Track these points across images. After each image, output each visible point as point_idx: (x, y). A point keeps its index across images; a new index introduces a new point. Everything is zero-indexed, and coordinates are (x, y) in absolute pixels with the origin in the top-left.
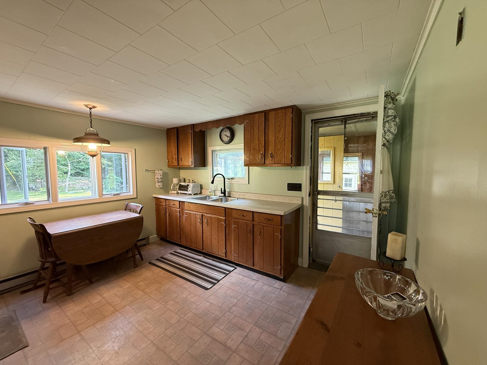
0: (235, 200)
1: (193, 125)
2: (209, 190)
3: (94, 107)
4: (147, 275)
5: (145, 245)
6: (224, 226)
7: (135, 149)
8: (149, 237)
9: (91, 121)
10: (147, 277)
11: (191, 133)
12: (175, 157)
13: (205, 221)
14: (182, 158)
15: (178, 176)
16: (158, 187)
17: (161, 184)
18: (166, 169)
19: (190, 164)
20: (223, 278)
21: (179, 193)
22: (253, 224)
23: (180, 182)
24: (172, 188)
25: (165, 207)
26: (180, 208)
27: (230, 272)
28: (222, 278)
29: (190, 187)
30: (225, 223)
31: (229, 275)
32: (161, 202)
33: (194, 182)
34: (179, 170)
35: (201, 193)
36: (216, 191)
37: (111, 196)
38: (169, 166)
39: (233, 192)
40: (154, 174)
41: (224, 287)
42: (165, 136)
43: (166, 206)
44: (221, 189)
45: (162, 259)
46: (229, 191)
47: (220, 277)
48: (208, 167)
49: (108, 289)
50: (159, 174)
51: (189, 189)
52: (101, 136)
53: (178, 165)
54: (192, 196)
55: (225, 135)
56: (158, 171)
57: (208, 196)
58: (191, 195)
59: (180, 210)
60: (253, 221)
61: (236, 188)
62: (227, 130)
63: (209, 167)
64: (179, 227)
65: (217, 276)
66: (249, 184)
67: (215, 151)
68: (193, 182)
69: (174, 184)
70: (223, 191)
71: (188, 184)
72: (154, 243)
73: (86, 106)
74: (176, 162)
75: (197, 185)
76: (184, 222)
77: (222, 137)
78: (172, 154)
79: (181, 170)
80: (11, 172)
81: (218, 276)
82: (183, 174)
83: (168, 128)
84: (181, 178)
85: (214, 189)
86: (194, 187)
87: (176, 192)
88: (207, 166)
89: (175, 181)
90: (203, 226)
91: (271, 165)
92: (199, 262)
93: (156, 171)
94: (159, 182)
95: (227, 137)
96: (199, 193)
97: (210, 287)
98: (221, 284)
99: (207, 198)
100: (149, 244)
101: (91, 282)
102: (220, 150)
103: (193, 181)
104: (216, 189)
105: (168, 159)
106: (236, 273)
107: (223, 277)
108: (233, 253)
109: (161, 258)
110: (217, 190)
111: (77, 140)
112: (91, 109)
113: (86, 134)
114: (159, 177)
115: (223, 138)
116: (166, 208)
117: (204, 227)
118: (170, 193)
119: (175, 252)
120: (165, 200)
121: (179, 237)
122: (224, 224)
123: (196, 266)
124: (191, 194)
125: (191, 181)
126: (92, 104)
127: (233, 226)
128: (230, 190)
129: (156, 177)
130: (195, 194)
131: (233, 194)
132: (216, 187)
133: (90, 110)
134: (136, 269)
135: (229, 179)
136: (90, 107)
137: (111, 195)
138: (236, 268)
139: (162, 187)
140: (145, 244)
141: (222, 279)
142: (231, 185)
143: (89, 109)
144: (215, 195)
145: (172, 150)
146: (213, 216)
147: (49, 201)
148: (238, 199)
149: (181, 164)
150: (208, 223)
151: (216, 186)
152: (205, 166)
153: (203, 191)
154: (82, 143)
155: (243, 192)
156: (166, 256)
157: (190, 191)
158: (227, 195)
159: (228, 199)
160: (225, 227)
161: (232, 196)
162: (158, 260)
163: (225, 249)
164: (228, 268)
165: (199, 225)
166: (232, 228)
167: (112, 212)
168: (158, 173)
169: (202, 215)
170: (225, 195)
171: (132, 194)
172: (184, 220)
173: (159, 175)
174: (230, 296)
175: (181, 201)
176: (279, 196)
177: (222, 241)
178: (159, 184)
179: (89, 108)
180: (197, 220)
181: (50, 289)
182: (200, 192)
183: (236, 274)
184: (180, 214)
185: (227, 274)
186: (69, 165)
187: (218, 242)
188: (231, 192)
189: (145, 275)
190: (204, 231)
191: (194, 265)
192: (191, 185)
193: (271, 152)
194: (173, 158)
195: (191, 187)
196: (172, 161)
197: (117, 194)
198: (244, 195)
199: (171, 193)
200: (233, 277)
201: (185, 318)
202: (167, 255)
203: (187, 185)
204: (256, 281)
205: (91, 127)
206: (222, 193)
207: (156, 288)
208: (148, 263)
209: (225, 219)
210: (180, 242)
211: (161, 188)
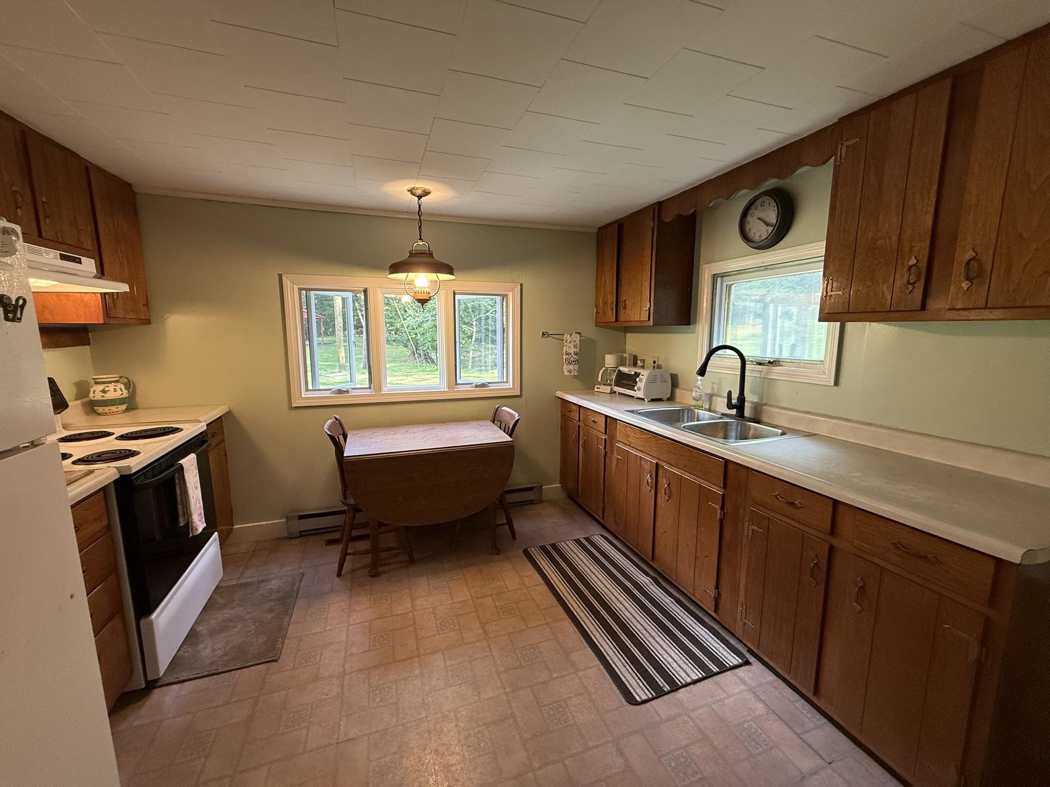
0: (775, 435)
1: (660, 203)
2: (691, 391)
3: (426, 193)
4: (508, 583)
5: (531, 502)
6: (719, 517)
7: (521, 285)
8: (542, 486)
9: (421, 225)
10: (506, 590)
11: (653, 228)
12: (611, 299)
13: (663, 483)
14: (627, 302)
15: (619, 350)
16: (568, 374)
17: (576, 367)
18: (591, 331)
19: (644, 317)
20: (695, 682)
21: (615, 392)
22: (832, 548)
23: (622, 365)
24: (599, 380)
25: (579, 423)
26: (606, 433)
27: (724, 669)
28: (689, 680)
29: (641, 380)
30: (722, 508)
31: (717, 683)
32: (570, 411)
33: (658, 368)
34: (623, 334)
35: (671, 398)
36: (714, 398)
37: (472, 387)
38: (597, 324)
39: (770, 406)
40: (562, 341)
41: (687, 722)
42: (594, 247)
43: (579, 421)
44: (730, 393)
45: (554, 553)
46: (756, 400)
47: (684, 675)
48: (697, 326)
49: (429, 588)
50: (572, 343)
51: (639, 384)
52: (438, 257)
53: (617, 320)
54: (644, 404)
55: (759, 219)
56: (569, 335)
57: (688, 410)
58: (642, 401)
59: (605, 439)
60: (833, 532)
61: (783, 393)
62: (767, 199)
63: (702, 327)
64: (602, 482)
65: (675, 665)
66: (836, 383)
67: (723, 275)
68: (657, 366)
69: (607, 369)
70: (734, 401)
71: (638, 371)
72: (552, 503)
73: (411, 191)
74: (613, 314)
75: (662, 376)
76: (613, 471)
77: (748, 227)
78: (604, 292)
79: (628, 335)
80: (410, 335)
81: (678, 669)
82: (634, 343)
83: (599, 227)
84: (625, 355)
85: (709, 392)
86: (651, 381)
87: (608, 389)
88: (695, 323)
89: (610, 360)
90: (659, 496)
91: (962, 312)
92: (636, 592)
93: (567, 337)
94: (570, 363)
95: (767, 224)
96: (665, 399)
97: (644, 697)
98: (681, 704)
99: (683, 416)
100: (541, 501)
101: (412, 561)
102: (740, 272)
103: (654, 362)
104: (715, 392)
105: (596, 307)
106: (743, 682)
107: (695, 678)
108: (739, 611)
109: (554, 546)
110: (718, 396)
111: (396, 268)
112: (421, 197)
113: (412, 254)
114: (572, 351)
115: (753, 231)
116: (579, 426)
117: (659, 499)
118: (596, 390)
119: (587, 539)
120: (578, 407)
121: (601, 506)
122: (719, 511)
123: (623, 602)
124: (643, 399)
125: (649, 362)
126: (421, 185)
127: (749, 528)
128: (761, 398)
129: (564, 351)
130: (653, 400)
131: (770, 413)
132: (715, 386)
133: (419, 199)
134: (496, 557)
135: (760, 364)
136: (419, 192)
137: (470, 386)
138: (747, 663)
139: (576, 373)
140: (533, 500)
141: (687, 685)
142: (767, 383)
143: (417, 199)
144: (710, 410)
145: (605, 281)
146: (687, 476)
147: (371, 389)
148: (783, 434)
149: (622, 317)
150: (671, 493)
151: (717, 381)
152: (688, 323)
153: (678, 392)
154: (406, 274)
155: (808, 412)
156: (565, 545)
157: (639, 389)
158: (747, 413)
159: (750, 429)
160: (721, 521)
161: (765, 419)
162: (543, 548)
163: (717, 587)
164: (721, 649)
165: (647, 491)
166: (743, 533)
167: (465, 423)
168: (569, 341)
169: (657, 464)
170: (741, 414)
171: (511, 387)
172: (614, 466)
173: (571, 345)
174: (699, 776)
175: (609, 417)
176: (990, 451)
177: (706, 559)
178: (571, 367)
179: (418, 197)
180: (643, 476)
181: (348, 555)
182: (669, 396)
183: (743, 687)
184: (605, 448)
185: (710, 675)
186: (474, 323)
187: (696, 558)
188: (764, 407)
189: (503, 581)
190: (659, 512)
191: (621, 599)
192: (645, 374)
193: (970, 254)
194: (606, 303)
195: (644, 381)
196: (604, 311)
197: (483, 385)
198: (811, 421)
199: (598, 390)
200: (729, 697)
201: (539, 773)
202: (567, 542)
203: (636, 373)
204: (821, 762)
205: (420, 239)
206: (730, 406)
207: (510, 630)
208: (521, 552)
209: (724, 495)
210: (603, 519)
211: (574, 377)
